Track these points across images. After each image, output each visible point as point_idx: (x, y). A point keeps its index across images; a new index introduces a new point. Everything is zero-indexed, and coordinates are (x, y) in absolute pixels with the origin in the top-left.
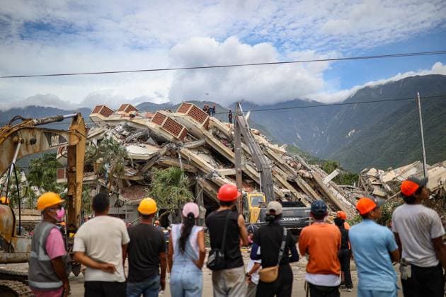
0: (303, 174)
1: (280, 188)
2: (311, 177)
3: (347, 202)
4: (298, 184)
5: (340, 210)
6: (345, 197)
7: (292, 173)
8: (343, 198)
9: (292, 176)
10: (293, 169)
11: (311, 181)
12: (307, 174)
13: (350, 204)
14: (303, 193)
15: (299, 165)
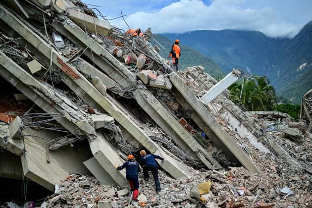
0: (149, 79)
1: (91, 112)
2: (169, 86)
3: (260, 146)
4: (140, 102)
5: (239, 164)
6: (255, 134)
7: (124, 76)
8: (250, 136)
9: (125, 84)
10: (126, 69)
11: (172, 96)
12: (160, 80)
13: (267, 151)
14: (153, 124)
15: (142, 58)
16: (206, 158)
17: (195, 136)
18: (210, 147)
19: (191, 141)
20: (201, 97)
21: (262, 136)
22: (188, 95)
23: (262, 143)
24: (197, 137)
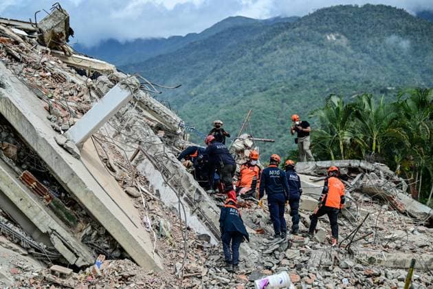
16: (65, 244)
17: (52, 204)
18: (80, 225)
19: (37, 214)
20: (64, 131)
21: (198, 201)
22: (23, 127)
23: (198, 215)
24: (54, 207)
